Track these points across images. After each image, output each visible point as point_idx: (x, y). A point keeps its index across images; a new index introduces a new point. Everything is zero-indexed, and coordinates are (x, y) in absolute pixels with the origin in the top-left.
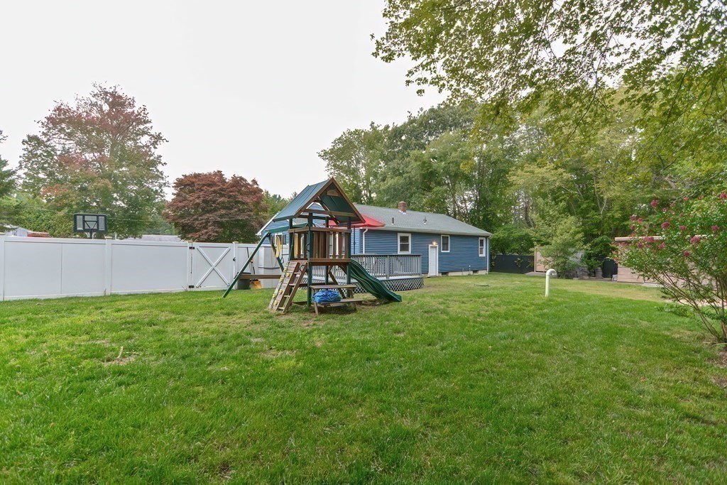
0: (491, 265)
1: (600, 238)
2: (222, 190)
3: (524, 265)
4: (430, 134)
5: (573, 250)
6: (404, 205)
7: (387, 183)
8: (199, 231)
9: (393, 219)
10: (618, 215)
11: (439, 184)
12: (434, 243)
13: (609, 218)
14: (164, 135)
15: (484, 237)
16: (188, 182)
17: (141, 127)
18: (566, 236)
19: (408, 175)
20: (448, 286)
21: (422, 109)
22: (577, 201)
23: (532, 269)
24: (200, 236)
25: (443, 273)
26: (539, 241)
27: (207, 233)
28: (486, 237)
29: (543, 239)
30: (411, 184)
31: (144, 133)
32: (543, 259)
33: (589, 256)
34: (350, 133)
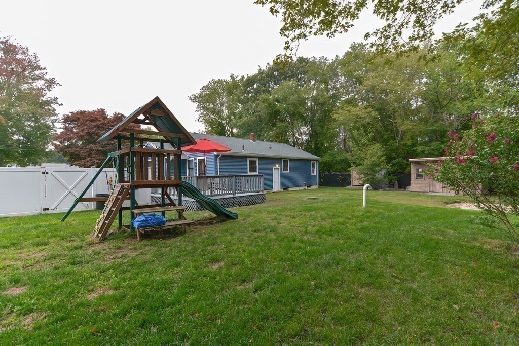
0: (320, 181)
1: (397, 160)
2: (103, 124)
3: (343, 181)
4: (276, 84)
5: (379, 168)
6: (254, 136)
7: (242, 120)
8: (85, 158)
9: (243, 146)
10: (409, 143)
11: (282, 121)
12: (277, 166)
13: (403, 145)
14: (57, 80)
15: (314, 160)
16: (74, 118)
17: (37, 72)
18: (374, 159)
19: (258, 114)
20: (286, 200)
21: (268, 64)
22: (381, 133)
23: (349, 183)
24: (85, 163)
25: (284, 189)
26: (354, 163)
27: (91, 160)
28: (317, 160)
29: (358, 161)
30: (261, 120)
31: (39, 77)
32: (358, 176)
33: (389, 173)
34: (215, 82)
